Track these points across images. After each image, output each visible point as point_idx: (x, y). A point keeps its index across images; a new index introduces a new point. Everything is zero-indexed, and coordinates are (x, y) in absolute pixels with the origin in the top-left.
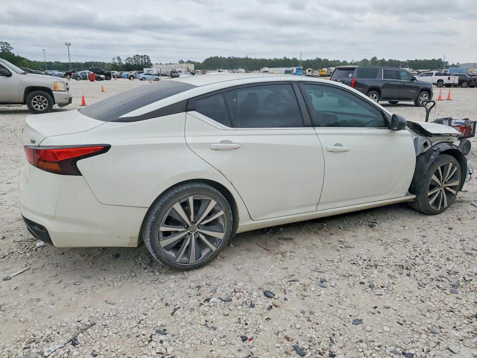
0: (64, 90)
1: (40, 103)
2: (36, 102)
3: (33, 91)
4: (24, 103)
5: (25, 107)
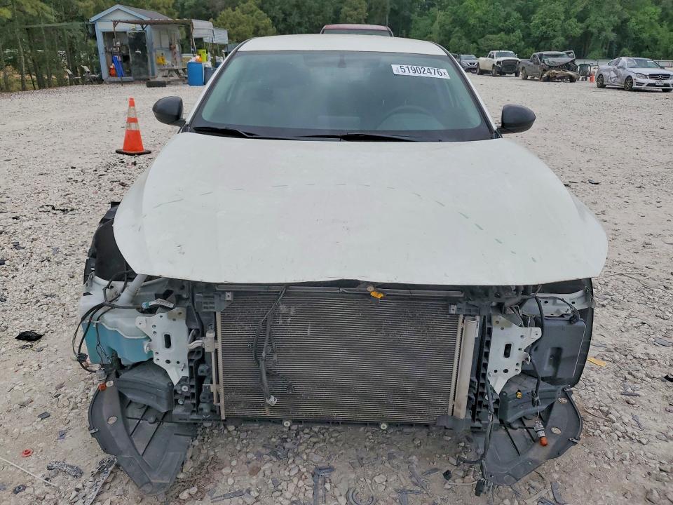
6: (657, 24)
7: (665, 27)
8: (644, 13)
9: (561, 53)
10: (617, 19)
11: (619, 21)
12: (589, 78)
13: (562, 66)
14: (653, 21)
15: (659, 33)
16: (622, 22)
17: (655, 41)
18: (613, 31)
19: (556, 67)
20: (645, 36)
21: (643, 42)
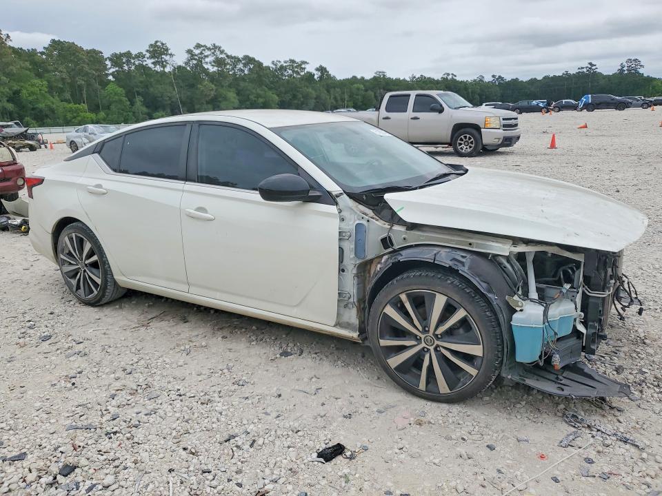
0: (498, 127)
1: (467, 143)
2: (462, 142)
3: (462, 128)
4: (450, 144)
5: (451, 149)
6: (47, 95)
7: (57, 97)
8: (33, 85)
9: (9, 123)
10: (8, 90)
11: (11, 92)
12: (43, 146)
13: (17, 136)
14: (43, 92)
15: (53, 103)
16: (14, 94)
17: (53, 111)
18: (8, 101)
19: (11, 138)
20: (41, 106)
21: (41, 111)
